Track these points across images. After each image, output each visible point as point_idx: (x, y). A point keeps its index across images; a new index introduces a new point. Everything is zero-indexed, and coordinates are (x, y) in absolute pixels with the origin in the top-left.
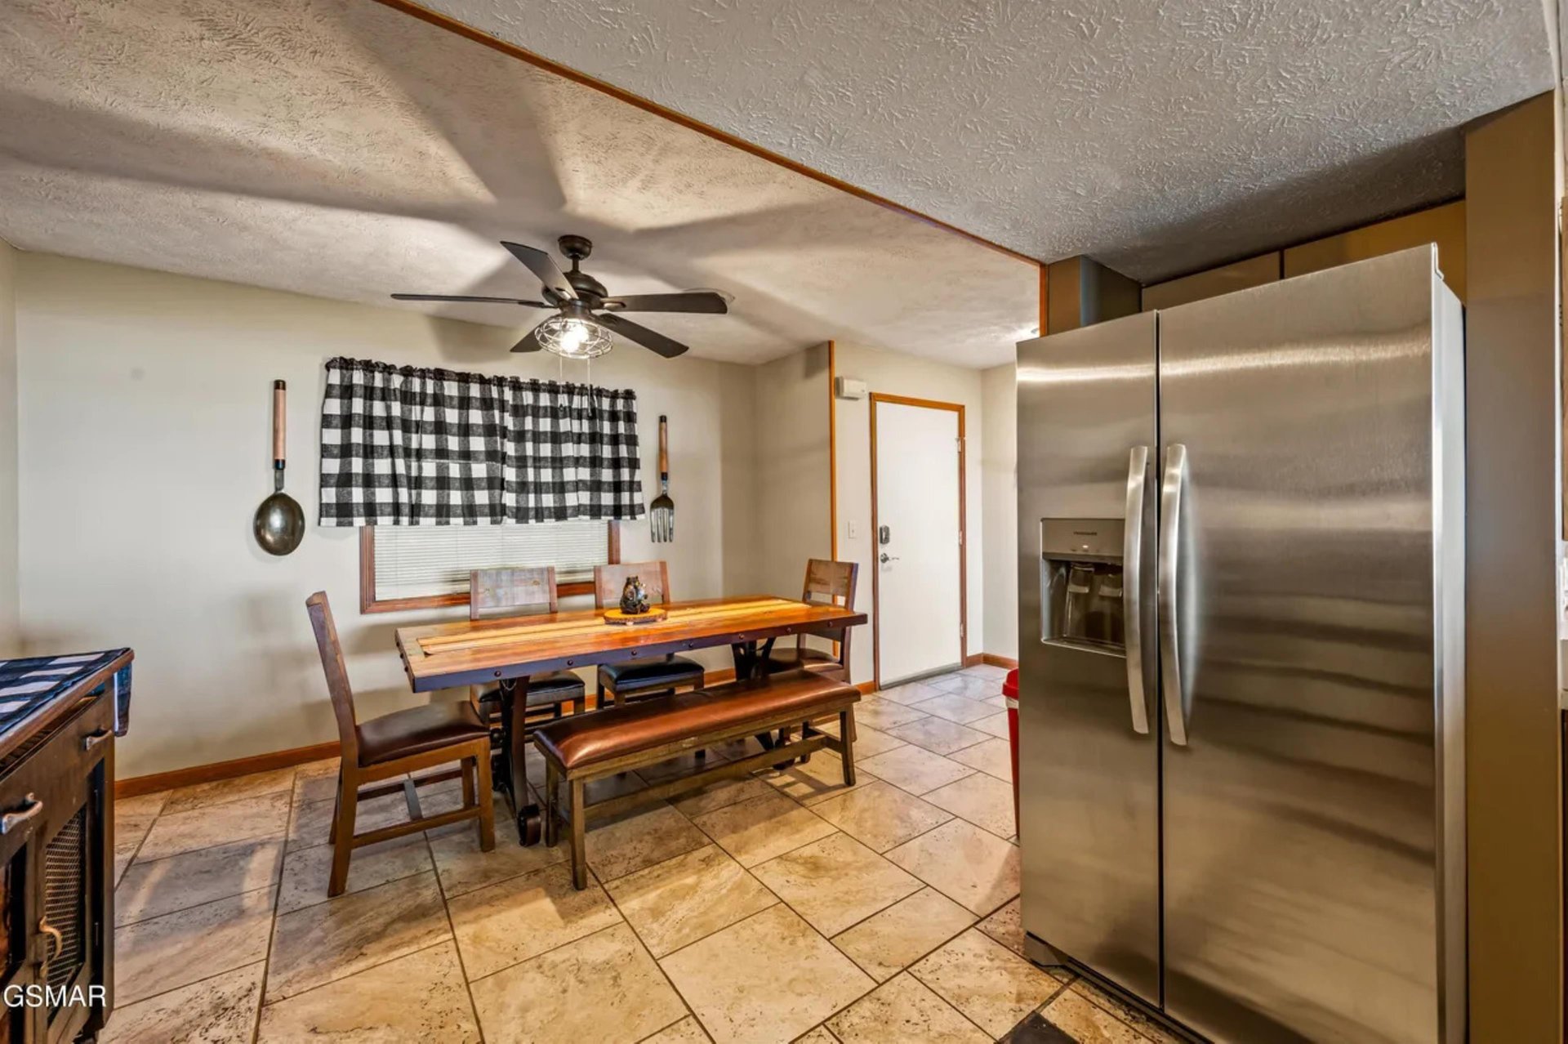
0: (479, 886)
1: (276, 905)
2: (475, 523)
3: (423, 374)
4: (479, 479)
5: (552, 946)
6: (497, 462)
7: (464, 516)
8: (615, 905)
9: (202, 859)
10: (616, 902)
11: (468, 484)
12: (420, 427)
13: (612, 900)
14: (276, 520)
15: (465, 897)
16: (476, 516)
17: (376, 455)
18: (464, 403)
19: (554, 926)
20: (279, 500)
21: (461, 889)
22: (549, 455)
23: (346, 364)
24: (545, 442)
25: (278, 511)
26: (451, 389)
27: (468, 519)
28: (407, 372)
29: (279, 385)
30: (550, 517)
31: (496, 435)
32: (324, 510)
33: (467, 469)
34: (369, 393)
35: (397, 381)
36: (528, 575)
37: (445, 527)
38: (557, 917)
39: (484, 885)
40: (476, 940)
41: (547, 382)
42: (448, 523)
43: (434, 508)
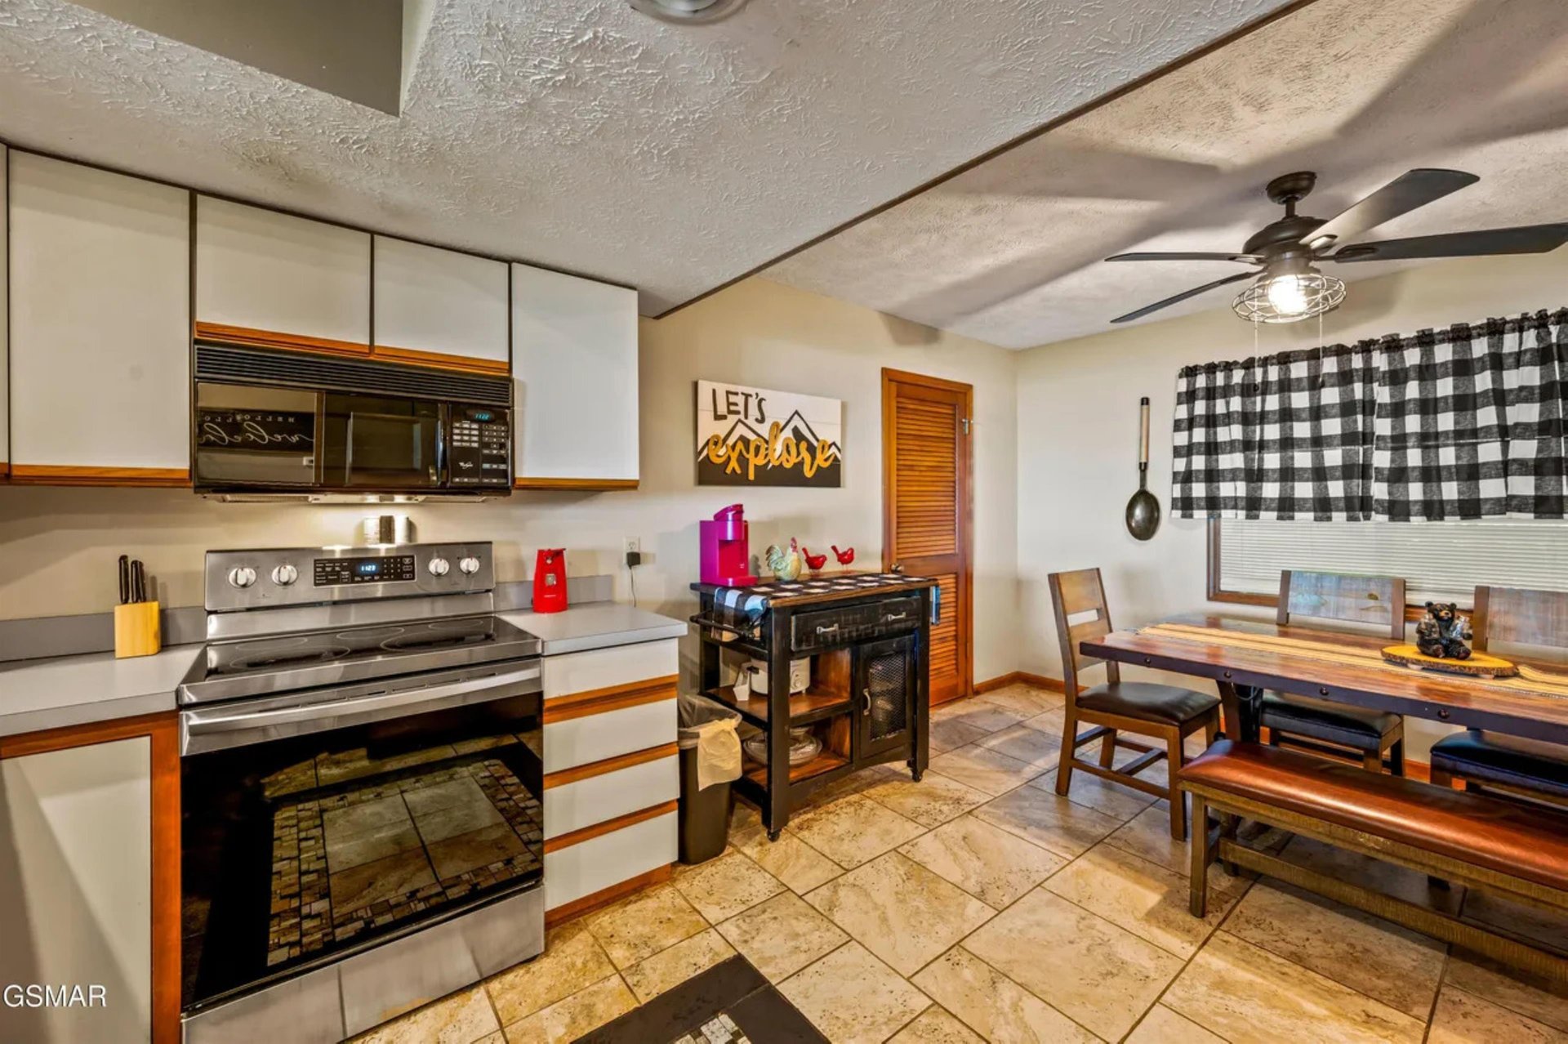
0: (1133, 852)
1: (1033, 779)
2: (1329, 519)
3: (1265, 362)
4: (1333, 467)
5: (1111, 919)
6: (1358, 444)
7: (1315, 510)
8: (1200, 948)
9: (1042, 738)
10: (1205, 947)
11: (1320, 474)
12: (1263, 418)
13: (1204, 943)
14: (1139, 512)
15: (1115, 849)
16: (1331, 511)
17: (1219, 451)
18: (1315, 383)
19: (1133, 912)
20: (1144, 497)
21: (1120, 844)
22: (1451, 427)
23: (1190, 372)
24: (1445, 410)
25: (1143, 503)
26: (1299, 370)
27: (1320, 514)
28: (1249, 365)
29: (1145, 401)
30: (1453, 514)
31: (1356, 414)
32: (1175, 503)
33: (1318, 458)
34: (1211, 394)
35: (1238, 376)
36: (1363, 586)
37: (1287, 523)
38: (1144, 911)
39: (1137, 854)
40: (1079, 874)
41: (1449, 328)
42: (1292, 518)
43: (1277, 501)
